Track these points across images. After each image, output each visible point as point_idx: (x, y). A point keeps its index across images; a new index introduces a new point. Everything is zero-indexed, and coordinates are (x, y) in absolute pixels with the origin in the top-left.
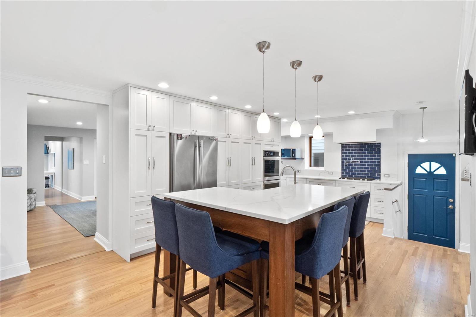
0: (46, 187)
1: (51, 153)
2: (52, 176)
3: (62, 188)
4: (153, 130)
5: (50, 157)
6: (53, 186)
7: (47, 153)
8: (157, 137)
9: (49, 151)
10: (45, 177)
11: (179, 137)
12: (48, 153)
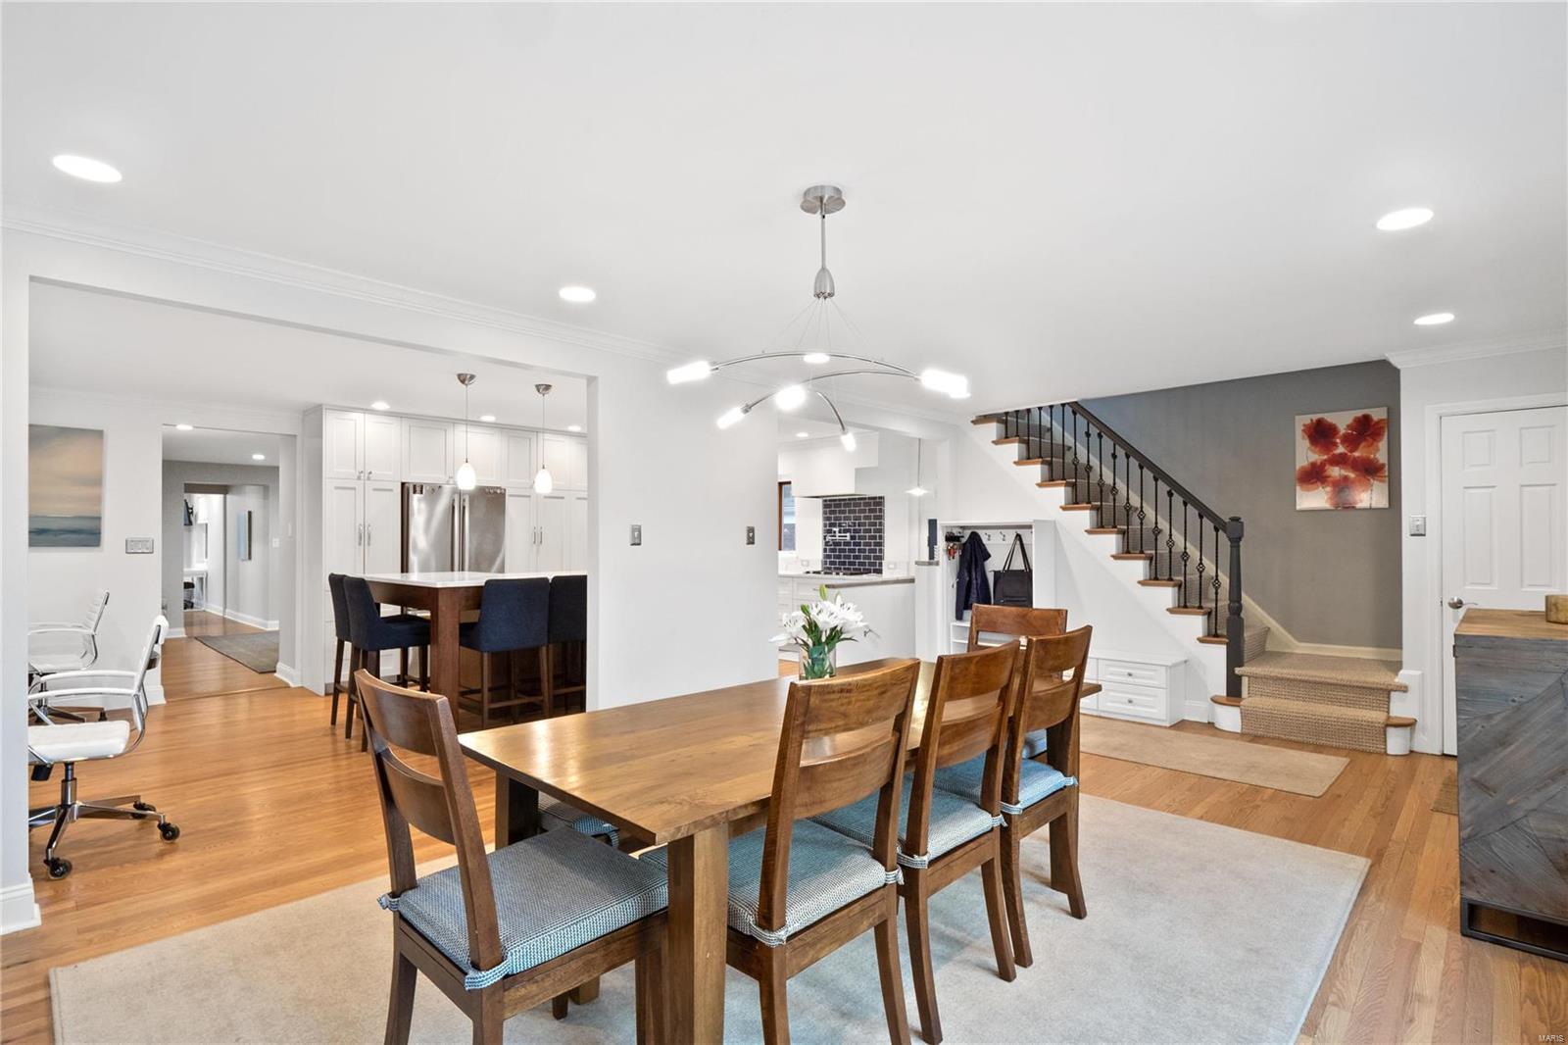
0: (185, 608)
1: (199, 522)
2: (201, 579)
3: (225, 608)
4: (369, 479)
5: (196, 533)
6: (201, 606)
7: (187, 522)
8: (375, 490)
9: (193, 519)
10: (185, 583)
11: (418, 489)
12: (190, 523)
